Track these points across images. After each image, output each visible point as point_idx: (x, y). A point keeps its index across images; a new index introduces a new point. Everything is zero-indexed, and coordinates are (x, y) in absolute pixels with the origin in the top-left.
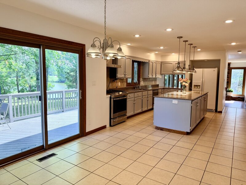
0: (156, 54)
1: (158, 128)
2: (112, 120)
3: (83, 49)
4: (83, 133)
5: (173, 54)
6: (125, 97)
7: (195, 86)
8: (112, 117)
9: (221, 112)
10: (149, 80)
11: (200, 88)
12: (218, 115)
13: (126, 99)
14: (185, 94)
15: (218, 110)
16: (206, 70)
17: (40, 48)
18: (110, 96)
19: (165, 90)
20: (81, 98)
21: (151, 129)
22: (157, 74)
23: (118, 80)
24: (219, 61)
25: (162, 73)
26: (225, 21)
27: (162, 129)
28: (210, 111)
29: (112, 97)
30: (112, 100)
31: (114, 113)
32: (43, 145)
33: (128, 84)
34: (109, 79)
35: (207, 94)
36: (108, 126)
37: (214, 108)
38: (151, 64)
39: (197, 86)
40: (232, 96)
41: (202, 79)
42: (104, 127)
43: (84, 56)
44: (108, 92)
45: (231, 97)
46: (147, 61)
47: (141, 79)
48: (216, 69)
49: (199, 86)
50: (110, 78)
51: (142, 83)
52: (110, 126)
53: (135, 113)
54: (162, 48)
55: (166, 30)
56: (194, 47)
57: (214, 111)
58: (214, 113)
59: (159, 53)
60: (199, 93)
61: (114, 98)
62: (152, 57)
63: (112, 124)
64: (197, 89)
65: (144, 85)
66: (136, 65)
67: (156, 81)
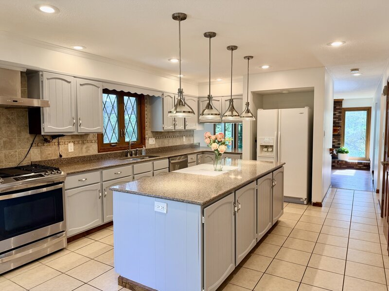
5: (219, 80)
6: (60, 186)
7: (263, 147)
9: (319, 205)
11: (272, 151)
12: (314, 211)
14: (220, 173)
15: (314, 200)
16: (284, 112)
19: (207, 155)
22: (187, 123)
23: (65, 138)
28: (295, 201)
34: (28, 135)
35: (281, 167)
37: (304, 195)
39: (266, 147)
40: (348, 161)
41: (276, 133)
45: (346, 162)
48: (305, 111)
49: (272, 146)
51: (151, 142)
56: (249, 58)
57: (305, 202)
58: (306, 207)
60: (272, 162)
62: (169, 86)
64: (268, 154)
65: (157, 147)
67: (192, 136)
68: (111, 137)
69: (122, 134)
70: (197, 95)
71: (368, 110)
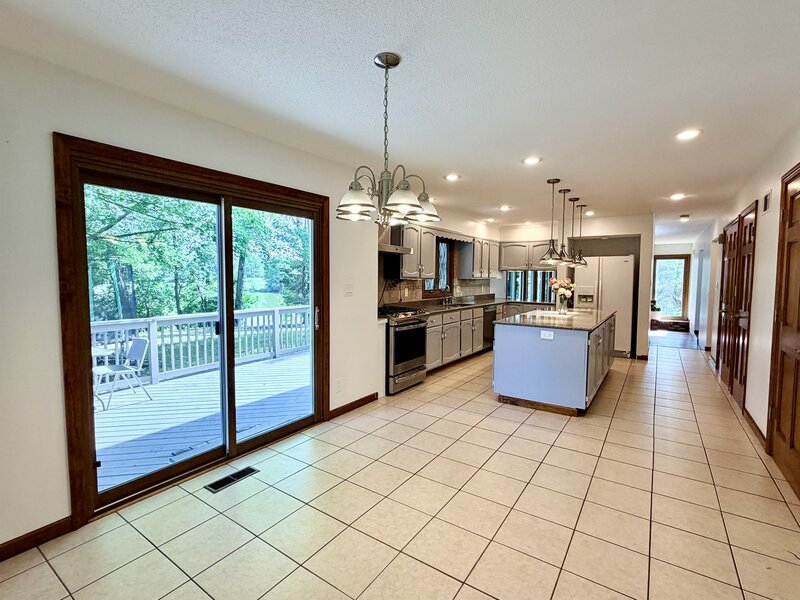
0: (489, 225)
1: (504, 400)
2: (391, 380)
3: (322, 208)
4: (322, 413)
5: (528, 223)
6: (423, 325)
7: (580, 296)
8: (391, 374)
9: (645, 358)
10: (472, 283)
11: (593, 301)
12: (638, 364)
13: (423, 330)
15: (638, 353)
16: (606, 260)
17: (219, 203)
18: (386, 321)
19: (512, 306)
20: (317, 326)
21: (490, 403)
22: (491, 271)
23: (403, 283)
24: (638, 238)
25: (504, 267)
26: (677, 133)
27: (514, 402)
28: (620, 355)
29: (393, 323)
30: (392, 330)
31: (397, 362)
32: (224, 446)
33: (427, 294)
35: (613, 315)
36: (382, 394)
37: (628, 349)
38: (477, 245)
39: (585, 297)
40: (660, 320)
41: (597, 282)
42: (373, 398)
43: (325, 224)
44: (383, 311)
46: (470, 240)
47: (456, 282)
48: (631, 258)
49: (592, 297)
50: (384, 278)
51: (458, 292)
52: (388, 393)
53: (445, 362)
54: (505, 208)
55: (523, 161)
56: (582, 206)
57: (629, 356)
58: (630, 360)
59: (497, 221)
61: (396, 326)
62: (478, 231)
63: (391, 392)
64: (586, 305)
65: (462, 295)
66: (443, 247)
67: (488, 285)
68: (430, 285)
69: (437, 281)
70: (499, 240)
71: (687, 258)
